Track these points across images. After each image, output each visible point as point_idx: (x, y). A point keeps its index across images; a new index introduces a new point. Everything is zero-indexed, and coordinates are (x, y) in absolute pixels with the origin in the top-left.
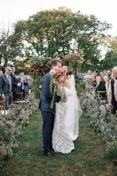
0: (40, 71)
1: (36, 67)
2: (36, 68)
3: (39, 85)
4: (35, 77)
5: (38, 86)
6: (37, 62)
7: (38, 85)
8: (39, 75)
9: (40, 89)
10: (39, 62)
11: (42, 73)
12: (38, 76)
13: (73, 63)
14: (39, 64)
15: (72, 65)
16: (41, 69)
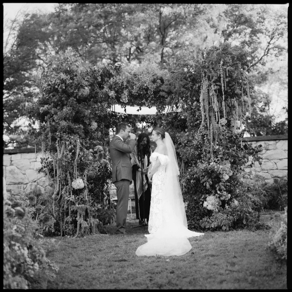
0: (77, 118)
1: (60, 100)
2: (60, 105)
3: (71, 175)
4: (54, 139)
5: (65, 182)
6: (63, 76)
7: (69, 177)
8: (71, 131)
9: (77, 192)
10: (72, 78)
11: (84, 124)
12: (65, 136)
13: (219, 80)
14: (71, 85)
15: (213, 88)
16: (81, 107)
